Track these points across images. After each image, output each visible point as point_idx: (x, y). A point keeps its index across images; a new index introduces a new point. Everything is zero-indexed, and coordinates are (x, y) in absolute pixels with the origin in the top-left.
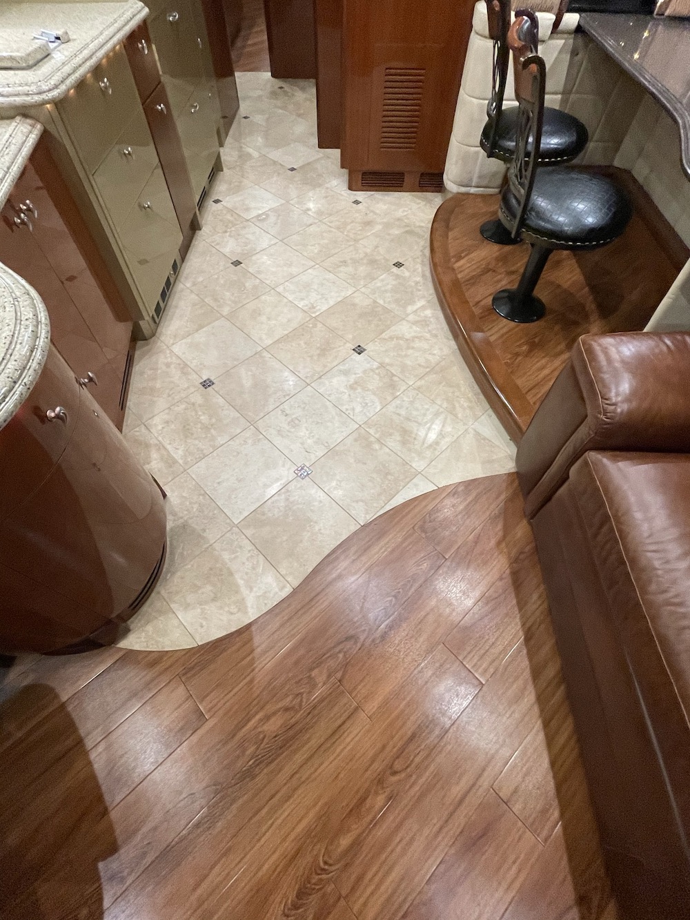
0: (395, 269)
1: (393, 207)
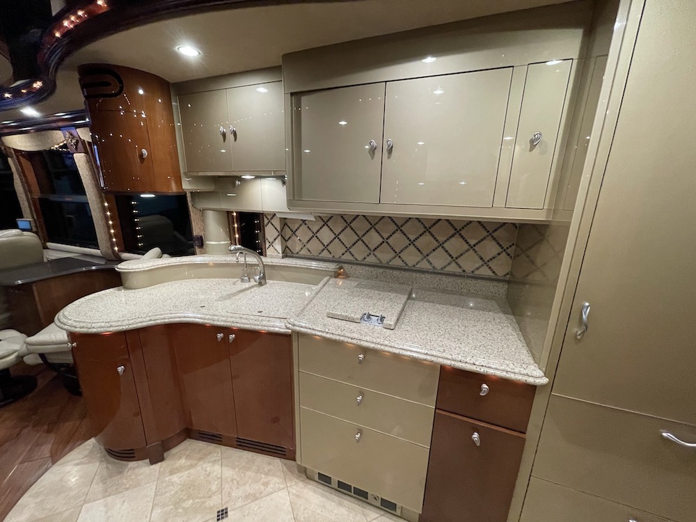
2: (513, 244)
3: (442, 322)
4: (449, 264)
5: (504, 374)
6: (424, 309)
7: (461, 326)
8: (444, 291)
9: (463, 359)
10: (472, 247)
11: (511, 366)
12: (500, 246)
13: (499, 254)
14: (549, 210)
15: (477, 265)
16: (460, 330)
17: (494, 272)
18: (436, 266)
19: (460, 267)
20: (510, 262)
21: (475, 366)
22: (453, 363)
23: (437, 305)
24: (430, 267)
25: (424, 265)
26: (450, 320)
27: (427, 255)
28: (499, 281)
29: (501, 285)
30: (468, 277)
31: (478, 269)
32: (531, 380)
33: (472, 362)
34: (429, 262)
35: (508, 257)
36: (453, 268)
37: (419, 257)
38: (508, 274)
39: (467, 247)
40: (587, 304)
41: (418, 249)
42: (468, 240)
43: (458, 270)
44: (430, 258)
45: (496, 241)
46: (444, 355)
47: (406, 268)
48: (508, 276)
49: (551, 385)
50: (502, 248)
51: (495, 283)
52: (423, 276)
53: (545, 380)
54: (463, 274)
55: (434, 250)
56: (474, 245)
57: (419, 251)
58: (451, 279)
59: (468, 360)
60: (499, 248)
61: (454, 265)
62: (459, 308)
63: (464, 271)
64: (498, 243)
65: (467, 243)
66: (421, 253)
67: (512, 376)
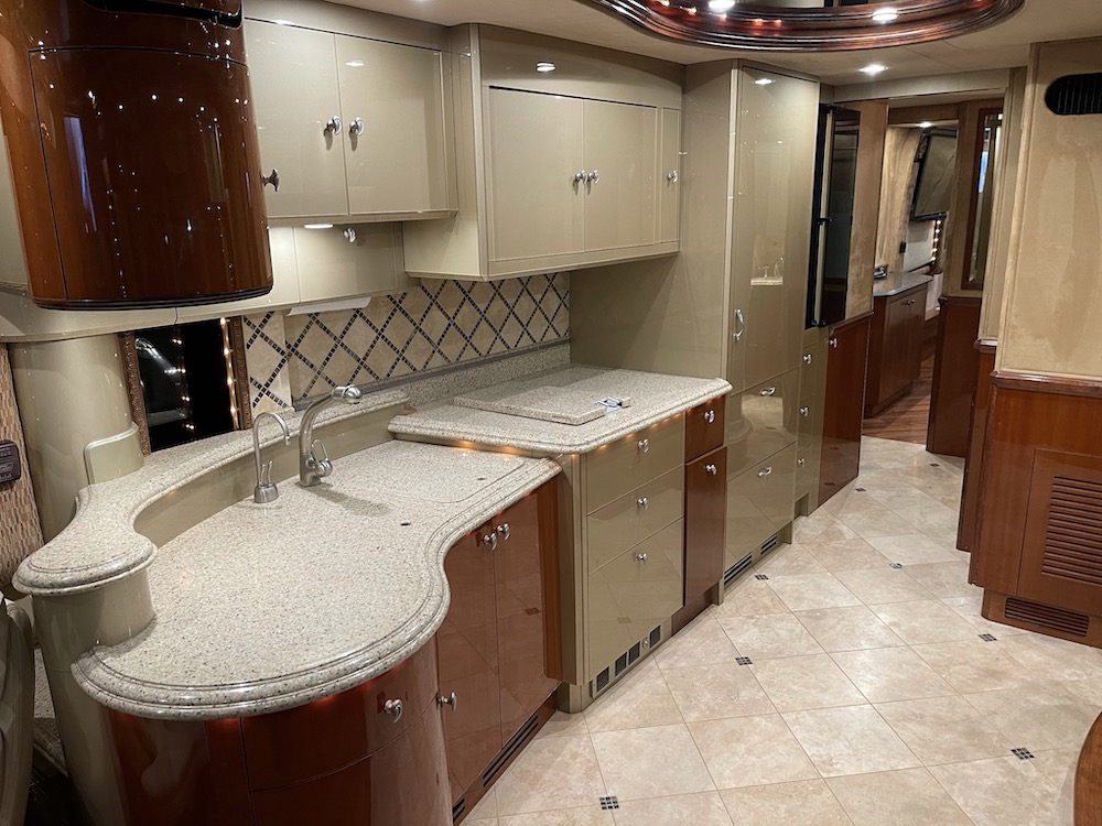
0: (1013, 760)
1: (1053, 662)
13: (559, 307)
15: (545, 328)
17: (557, 333)
18: (510, 345)
19: (531, 338)
20: (568, 315)
30: (541, 348)
31: (545, 334)
34: (502, 340)
35: (565, 309)
37: (492, 337)
38: (567, 332)
39: (534, 306)
40: (739, 311)
43: (531, 343)
50: (561, 298)
52: (500, 365)
53: (730, 385)
54: (535, 346)
56: (540, 302)
58: (526, 358)
61: (525, 336)
63: (535, 341)
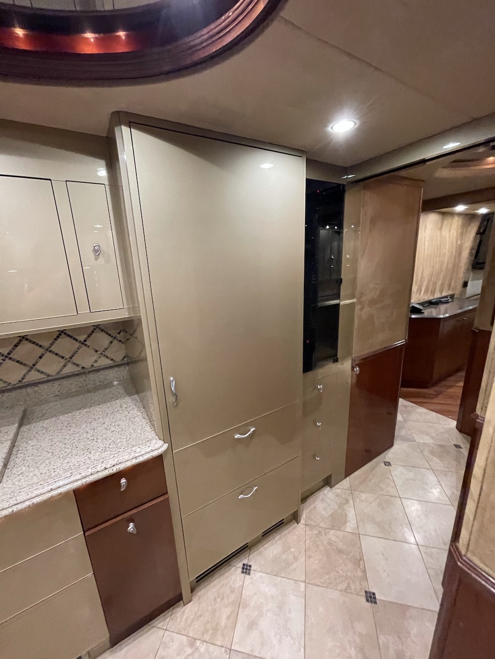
2: (120, 331)
3: (68, 437)
4: (65, 366)
5: (135, 462)
6: (44, 430)
7: (89, 431)
8: (69, 395)
9: (94, 470)
10: (83, 343)
11: (138, 450)
12: (110, 335)
13: (111, 342)
14: (128, 308)
15: (95, 358)
16: (89, 436)
17: (112, 360)
18: (49, 372)
19: (78, 365)
20: (123, 346)
21: (107, 471)
22: (84, 480)
23: (61, 417)
24: (43, 376)
25: (34, 376)
26: (77, 430)
27: (34, 365)
28: (119, 366)
29: (122, 368)
30: (90, 372)
31: (96, 361)
32: (155, 454)
33: (103, 468)
34: (38, 371)
35: (120, 343)
36: (70, 369)
37: (24, 370)
38: (125, 357)
39: (77, 345)
40: (172, 379)
41: (18, 362)
42: (77, 337)
43: (76, 369)
44: (38, 366)
45: (105, 332)
46: (72, 479)
47: (9, 387)
48: (126, 359)
49: (171, 448)
50: (112, 337)
51: (116, 369)
52: (36, 388)
53: (166, 446)
54: (83, 371)
55: (40, 357)
56: (85, 341)
57: (21, 363)
58: (72, 380)
59: (99, 469)
60: (110, 337)
61: (70, 365)
62: (86, 410)
63: (83, 368)
64: (107, 334)
65: (77, 340)
66: (25, 365)
67: (141, 459)
